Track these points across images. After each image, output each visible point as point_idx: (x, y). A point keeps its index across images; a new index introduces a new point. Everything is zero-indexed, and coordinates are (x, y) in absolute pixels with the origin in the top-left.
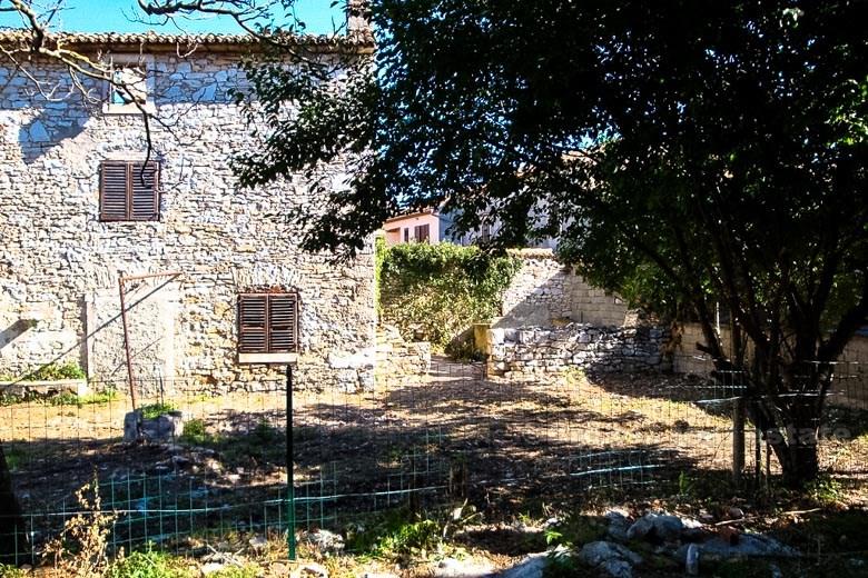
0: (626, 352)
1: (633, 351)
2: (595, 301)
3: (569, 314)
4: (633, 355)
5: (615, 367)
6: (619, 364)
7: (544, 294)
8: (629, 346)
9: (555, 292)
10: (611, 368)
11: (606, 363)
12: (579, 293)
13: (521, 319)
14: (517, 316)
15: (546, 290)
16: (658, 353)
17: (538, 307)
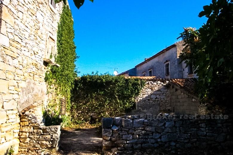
0: (200, 133)
1: (205, 133)
2: (181, 100)
3: (169, 108)
4: (206, 136)
5: (192, 144)
6: (195, 142)
7: (156, 98)
8: (203, 129)
9: (162, 97)
10: (189, 145)
11: (186, 141)
12: (174, 97)
13: (145, 111)
14: (143, 109)
15: (158, 96)
16: (223, 134)
17: (154, 105)
